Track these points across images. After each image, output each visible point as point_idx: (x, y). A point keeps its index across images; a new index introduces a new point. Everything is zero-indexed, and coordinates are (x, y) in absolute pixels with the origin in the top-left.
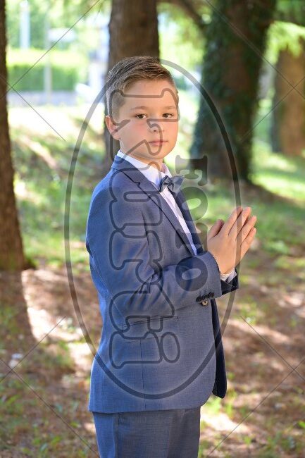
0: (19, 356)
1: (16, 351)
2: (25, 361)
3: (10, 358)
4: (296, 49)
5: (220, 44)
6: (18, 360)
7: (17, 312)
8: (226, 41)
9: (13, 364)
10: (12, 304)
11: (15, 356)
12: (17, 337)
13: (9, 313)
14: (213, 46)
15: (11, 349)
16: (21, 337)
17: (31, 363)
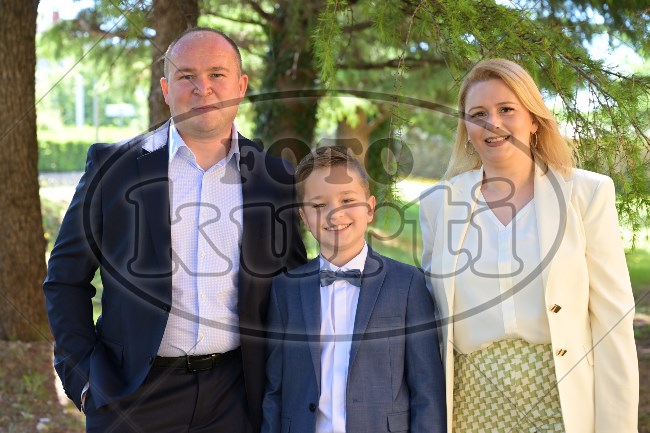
0: (47, 420)
1: (44, 416)
2: (52, 425)
3: (38, 421)
4: (353, 120)
5: (270, 117)
6: (46, 423)
7: (46, 378)
8: (275, 114)
9: (40, 426)
10: (42, 372)
11: (42, 420)
12: (45, 402)
13: (39, 380)
14: (263, 118)
15: (39, 414)
16: (50, 403)
17: (58, 425)
